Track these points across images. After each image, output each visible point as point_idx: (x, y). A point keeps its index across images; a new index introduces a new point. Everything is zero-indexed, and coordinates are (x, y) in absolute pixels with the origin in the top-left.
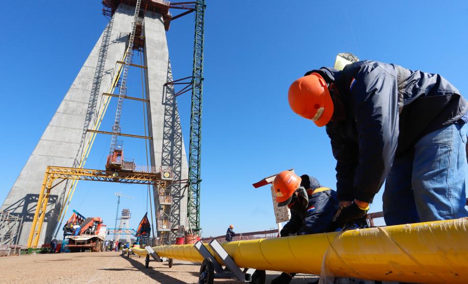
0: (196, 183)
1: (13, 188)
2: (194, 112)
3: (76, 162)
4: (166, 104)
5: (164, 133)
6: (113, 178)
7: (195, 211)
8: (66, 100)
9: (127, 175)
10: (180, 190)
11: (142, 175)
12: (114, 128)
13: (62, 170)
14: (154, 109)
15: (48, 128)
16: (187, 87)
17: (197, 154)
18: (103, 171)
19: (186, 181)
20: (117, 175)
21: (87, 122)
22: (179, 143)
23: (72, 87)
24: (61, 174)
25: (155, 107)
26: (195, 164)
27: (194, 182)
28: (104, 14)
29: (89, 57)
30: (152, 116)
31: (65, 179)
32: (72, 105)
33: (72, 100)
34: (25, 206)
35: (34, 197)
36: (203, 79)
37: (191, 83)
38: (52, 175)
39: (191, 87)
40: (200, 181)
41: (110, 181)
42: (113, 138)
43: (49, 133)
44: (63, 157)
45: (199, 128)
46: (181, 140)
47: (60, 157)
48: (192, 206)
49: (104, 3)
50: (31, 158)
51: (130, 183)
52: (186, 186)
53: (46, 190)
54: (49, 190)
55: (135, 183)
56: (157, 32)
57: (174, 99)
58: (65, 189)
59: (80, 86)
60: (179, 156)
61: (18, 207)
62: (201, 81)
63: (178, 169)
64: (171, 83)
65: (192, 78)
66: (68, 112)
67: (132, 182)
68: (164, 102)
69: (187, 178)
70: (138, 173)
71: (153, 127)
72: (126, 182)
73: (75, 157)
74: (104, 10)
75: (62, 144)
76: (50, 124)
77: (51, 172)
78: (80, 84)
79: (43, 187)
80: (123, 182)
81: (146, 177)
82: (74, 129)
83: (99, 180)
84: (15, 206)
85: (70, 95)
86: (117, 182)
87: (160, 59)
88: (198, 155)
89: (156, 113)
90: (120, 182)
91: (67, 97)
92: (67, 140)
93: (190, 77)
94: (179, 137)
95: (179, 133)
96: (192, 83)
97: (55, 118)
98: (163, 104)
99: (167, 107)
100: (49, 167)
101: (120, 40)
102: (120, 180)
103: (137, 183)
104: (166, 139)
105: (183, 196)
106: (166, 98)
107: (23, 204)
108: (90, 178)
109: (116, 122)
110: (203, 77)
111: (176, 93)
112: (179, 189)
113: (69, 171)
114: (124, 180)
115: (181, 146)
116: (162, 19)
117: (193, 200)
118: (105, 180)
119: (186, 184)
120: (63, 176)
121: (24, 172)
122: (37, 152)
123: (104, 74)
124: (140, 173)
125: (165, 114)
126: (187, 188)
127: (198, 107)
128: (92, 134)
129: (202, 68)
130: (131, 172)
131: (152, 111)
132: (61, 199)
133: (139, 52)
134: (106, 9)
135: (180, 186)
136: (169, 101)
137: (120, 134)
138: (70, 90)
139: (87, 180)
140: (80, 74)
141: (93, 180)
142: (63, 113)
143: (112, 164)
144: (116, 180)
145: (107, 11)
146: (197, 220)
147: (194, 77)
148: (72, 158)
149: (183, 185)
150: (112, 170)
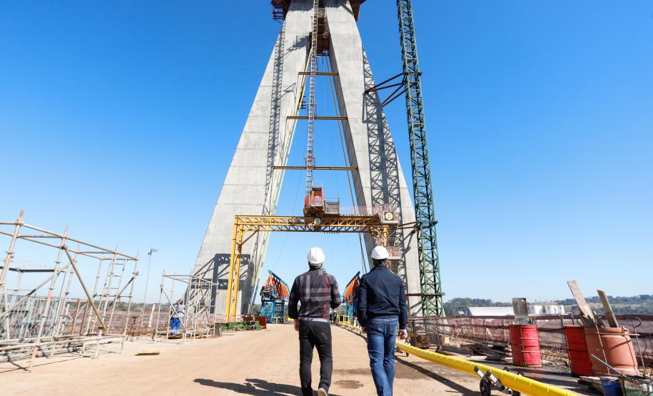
0: (429, 227)
1: (203, 246)
2: (413, 124)
3: (265, 209)
4: (367, 121)
5: (371, 162)
6: (315, 227)
7: (431, 267)
8: (245, 132)
9: (332, 221)
10: (404, 239)
11: (352, 220)
12: (308, 159)
13: (253, 220)
14: (355, 128)
15: (231, 169)
16: (396, 91)
17: (424, 184)
18: (301, 218)
19: (413, 225)
20: (320, 222)
21: (270, 159)
22: (394, 173)
23: (250, 115)
24: (252, 225)
25: (356, 125)
26: (424, 199)
27: (425, 224)
28: (275, 18)
29: (265, 74)
30: (353, 139)
31: (256, 231)
32: (254, 137)
33: (253, 131)
34: (216, 269)
35: (223, 258)
36: (420, 74)
37: (403, 84)
38: (241, 227)
39: (403, 89)
40: (435, 223)
41: (310, 231)
42: (307, 173)
43: (231, 177)
44: (250, 204)
45: (423, 147)
46: (396, 169)
47: (247, 204)
48: (426, 260)
49: (274, 3)
50: (217, 207)
51: (336, 232)
52: (413, 232)
53: (237, 246)
54: (240, 247)
55: (342, 232)
56: (344, 23)
57: (379, 113)
58: (257, 244)
59: (259, 113)
60: (396, 192)
61: (208, 271)
62: (416, 79)
63: (398, 210)
64: (374, 89)
65: (403, 76)
66: (250, 146)
67: (338, 231)
68: (365, 119)
69: (415, 220)
70: (346, 217)
71: (356, 153)
72: (330, 231)
73: (263, 203)
74: (274, 13)
75: (247, 188)
76: (233, 164)
77: (240, 222)
78: (258, 109)
79: (233, 242)
80: (327, 231)
81: (357, 222)
82: (259, 167)
83: (297, 230)
84: (205, 270)
85: (250, 126)
86: (320, 231)
87: (353, 59)
88: (427, 187)
89: (358, 133)
90: (323, 231)
91: (246, 128)
92: (252, 182)
93: (399, 75)
94: (393, 164)
95: (391, 159)
96: (405, 82)
97: (236, 157)
98: (364, 122)
99: (370, 125)
100: (237, 217)
101: (298, 45)
102: (323, 228)
103: (346, 231)
104: (374, 170)
105: (409, 248)
106: (368, 113)
107: (212, 267)
108: (285, 229)
109: (310, 151)
110: (419, 71)
111: (381, 102)
112: (401, 239)
113: (259, 220)
114: (327, 229)
115: (397, 177)
116: (348, 5)
117: (426, 252)
118: (304, 231)
119: (412, 229)
120: (253, 228)
121: (211, 226)
122: (222, 200)
123: (283, 93)
124: (349, 217)
125: (369, 136)
126: (415, 235)
127: (417, 116)
128: (279, 171)
129: (417, 59)
130: (338, 216)
131: (353, 131)
132: (253, 257)
133: (324, 57)
134: (276, 10)
135: (402, 234)
136: (371, 116)
137: (315, 168)
138: (249, 118)
139: (282, 230)
140: (257, 98)
141: (289, 230)
142: (245, 149)
143: (312, 208)
144: (317, 229)
145: (279, 13)
146: (435, 281)
147: (407, 74)
148: (260, 205)
149: (407, 232)
150: (312, 216)
